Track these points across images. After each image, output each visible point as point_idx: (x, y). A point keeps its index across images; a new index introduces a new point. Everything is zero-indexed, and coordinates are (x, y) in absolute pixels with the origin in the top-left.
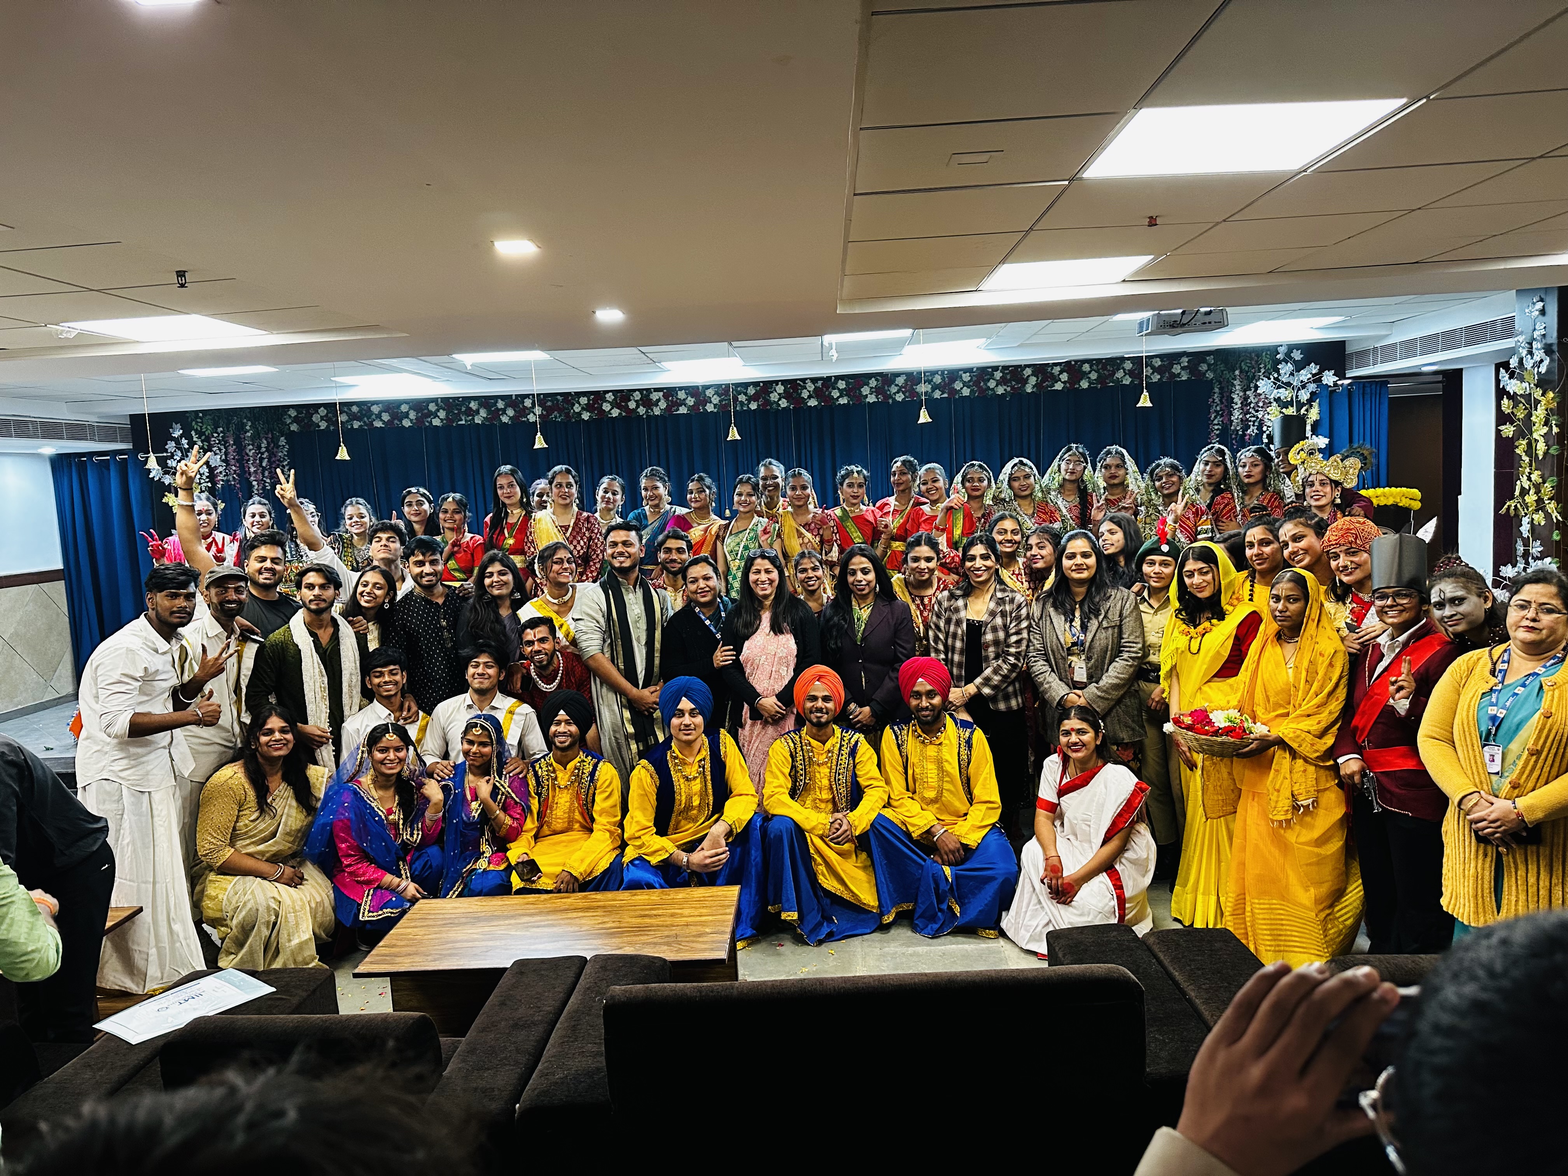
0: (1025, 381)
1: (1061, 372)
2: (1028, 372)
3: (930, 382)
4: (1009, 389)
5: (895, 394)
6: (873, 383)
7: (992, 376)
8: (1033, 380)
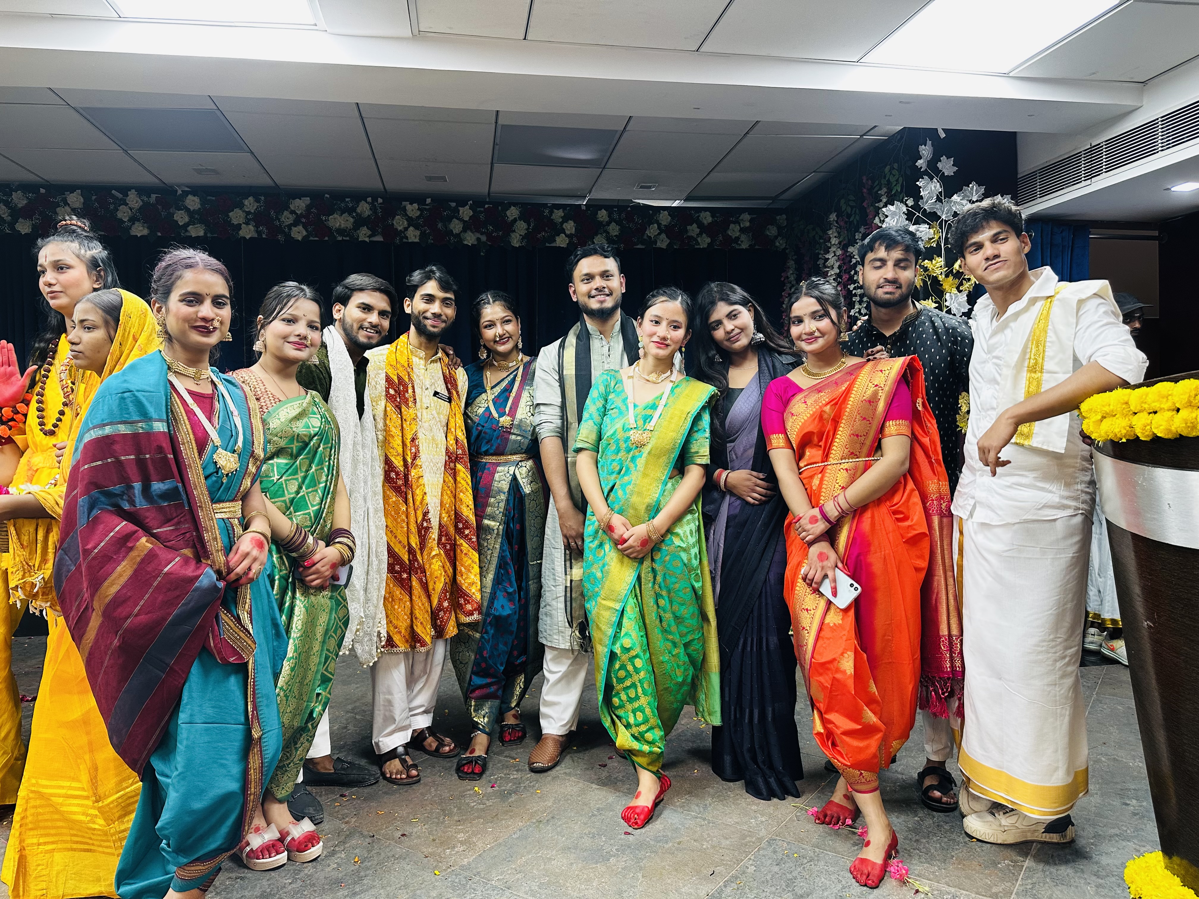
0: (509, 228)
1: (565, 219)
2: (513, 213)
3: (350, 211)
4: (484, 238)
5: (290, 227)
6: (250, 204)
7: (455, 214)
8: (521, 227)
